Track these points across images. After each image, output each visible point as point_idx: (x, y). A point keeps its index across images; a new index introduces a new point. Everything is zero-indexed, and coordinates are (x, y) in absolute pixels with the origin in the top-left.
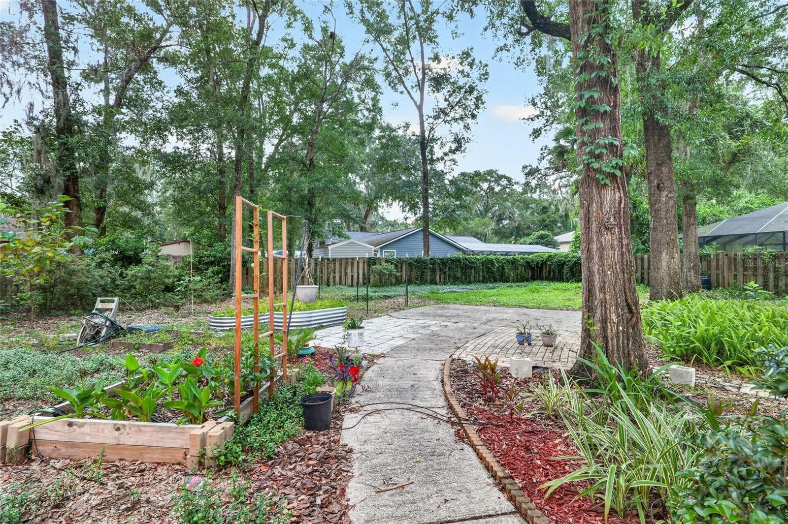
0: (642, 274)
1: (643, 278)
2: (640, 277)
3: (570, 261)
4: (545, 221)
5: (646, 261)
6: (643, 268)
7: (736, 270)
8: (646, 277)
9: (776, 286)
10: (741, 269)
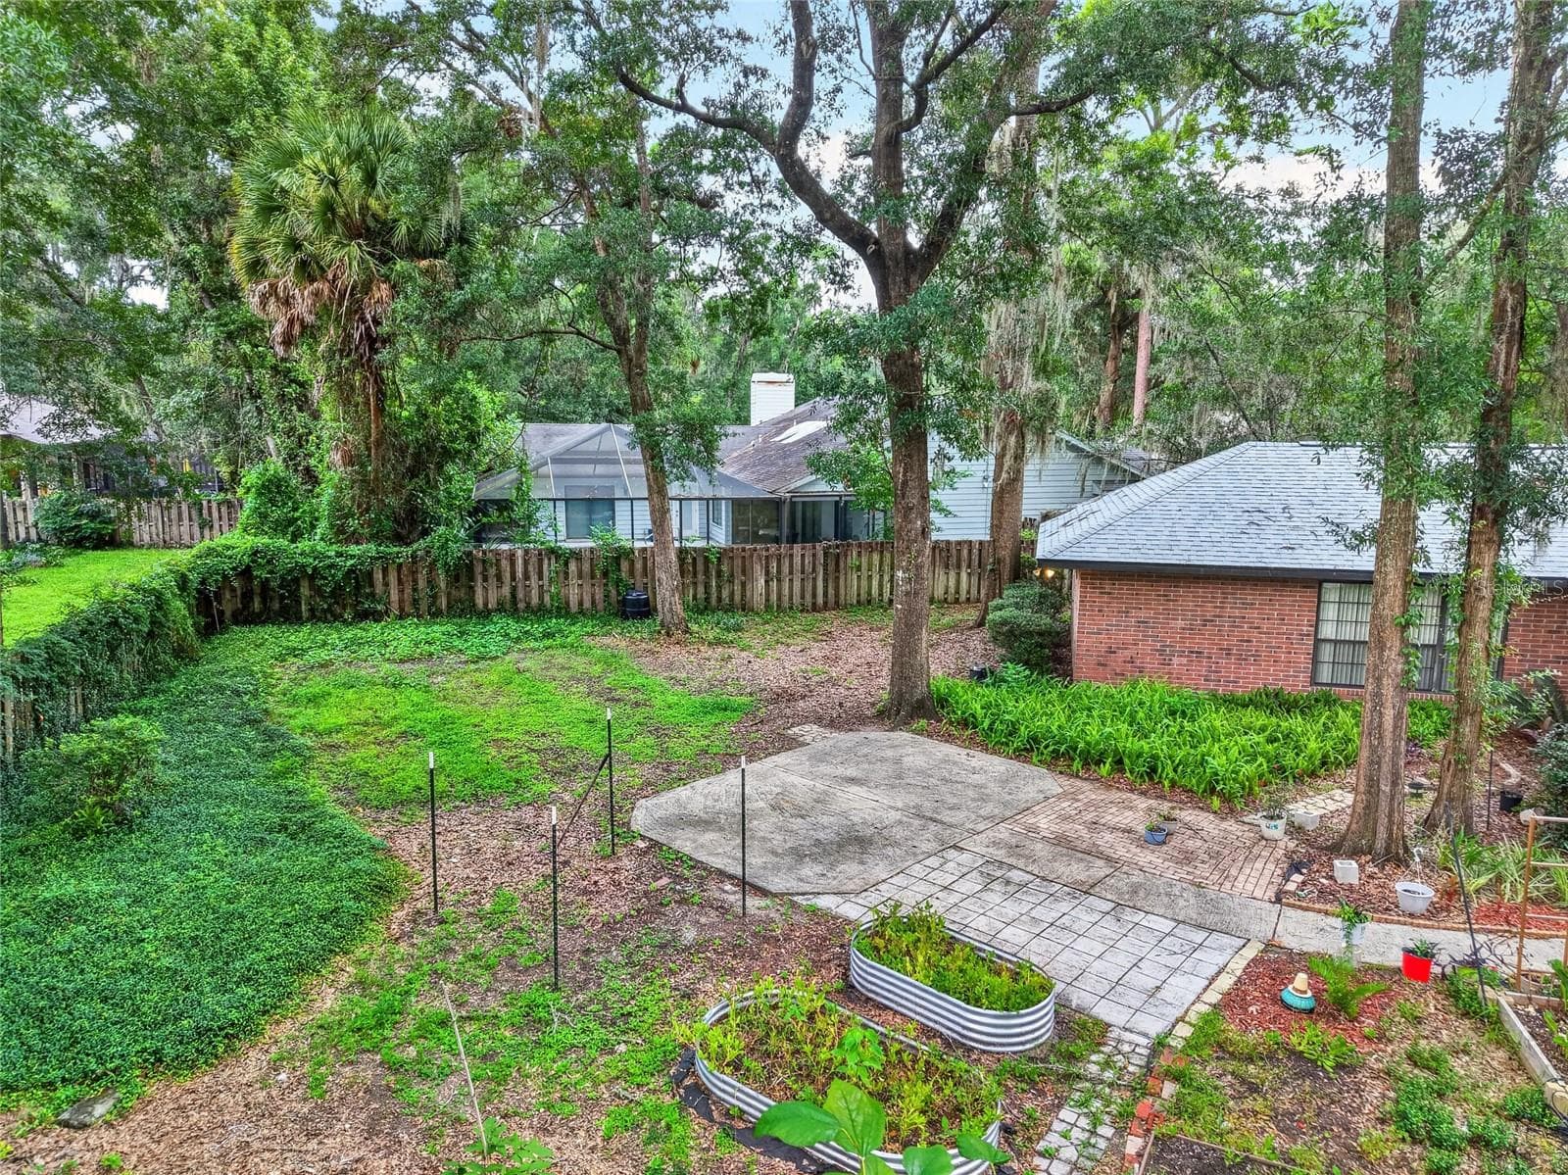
0: (514, 590)
1: (514, 597)
2: (508, 595)
3: (332, 566)
5: (520, 561)
6: (513, 578)
8: (520, 595)
9: (719, 601)
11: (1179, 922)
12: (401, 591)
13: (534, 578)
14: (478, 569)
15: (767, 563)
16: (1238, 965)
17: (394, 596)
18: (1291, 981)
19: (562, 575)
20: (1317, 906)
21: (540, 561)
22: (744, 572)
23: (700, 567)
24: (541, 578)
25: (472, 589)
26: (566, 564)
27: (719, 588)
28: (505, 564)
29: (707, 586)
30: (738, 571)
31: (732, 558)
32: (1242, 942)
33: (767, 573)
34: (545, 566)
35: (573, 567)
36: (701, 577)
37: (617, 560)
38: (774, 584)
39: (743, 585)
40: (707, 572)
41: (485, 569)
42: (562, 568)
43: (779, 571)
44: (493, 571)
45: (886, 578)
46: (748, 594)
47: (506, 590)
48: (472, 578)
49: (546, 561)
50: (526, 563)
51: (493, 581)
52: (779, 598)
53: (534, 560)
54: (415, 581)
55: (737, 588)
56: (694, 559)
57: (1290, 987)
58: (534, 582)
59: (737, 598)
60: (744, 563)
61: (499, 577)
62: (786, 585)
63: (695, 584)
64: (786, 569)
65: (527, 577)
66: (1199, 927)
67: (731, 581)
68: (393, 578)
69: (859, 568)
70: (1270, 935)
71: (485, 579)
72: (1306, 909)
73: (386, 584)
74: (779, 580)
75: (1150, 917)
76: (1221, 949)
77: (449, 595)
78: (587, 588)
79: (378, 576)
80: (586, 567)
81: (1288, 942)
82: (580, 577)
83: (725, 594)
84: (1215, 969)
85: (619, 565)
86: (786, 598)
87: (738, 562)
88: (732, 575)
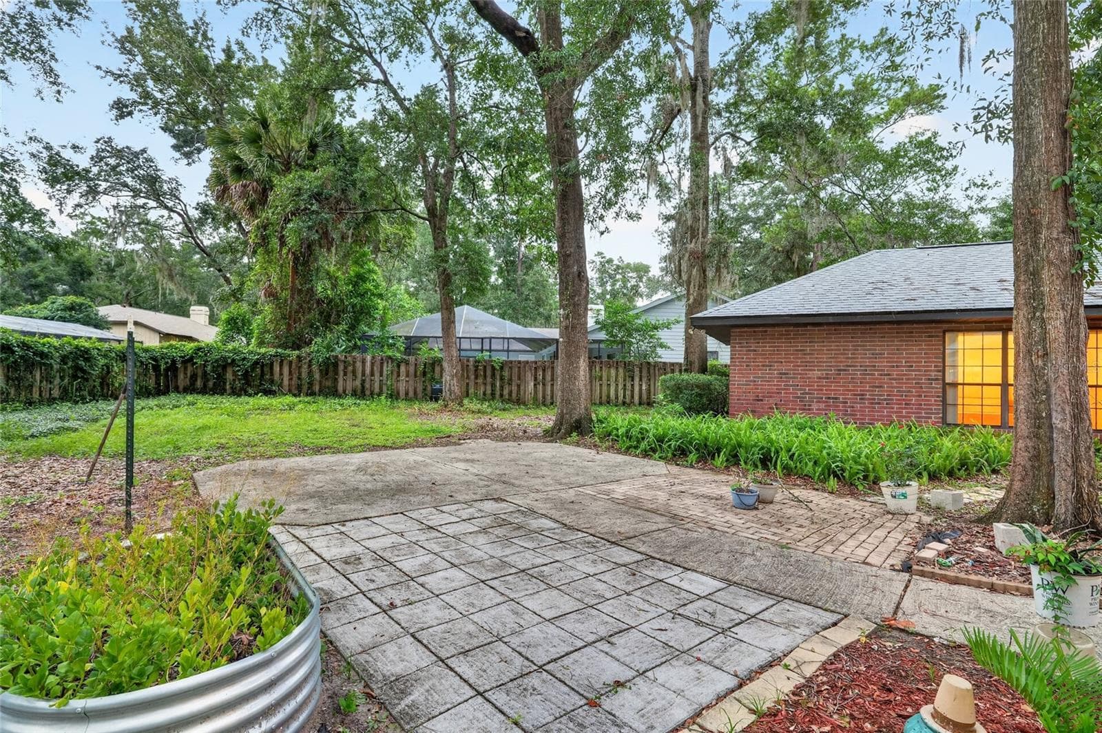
0: (363, 381)
1: (363, 387)
2: (360, 386)
3: (244, 359)
4: (35, 276)
5: (368, 364)
6: (363, 374)
7: (468, 377)
8: (367, 386)
9: (501, 395)
10: (473, 377)
11: (731, 583)
12: (291, 379)
13: (377, 374)
14: (341, 367)
15: (536, 372)
16: (814, 655)
17: (286, 382)
18: (929, 698)
19: (395, 374)
20: (973, 577)
21: (382, 364)
22: (519, 378)
23: (489, 373)
24: (381, 375)
25: (336, 380)
26: (399, 366)
27: (502, 388)
28: (359, 365)
29: (493, 385)
30: (515, 378)
31: (511, 368)
32: (833, 618)
33: (536, 379)
34: (385, 368)
35: (403, 368)
36: (489, 380)
37: (433, 365)
38: (540, 387)
39: (519, 386)
40: (493, 375)
41: (345, 368)
42: (396, 369)
43: (544, 378)
44: (350, 368)
45: (620, 387)
46: (522, 393)
47: (358, 383)
48: (336, 373)
49: (385, 364)
50: (372, 364)
51: (350, 375)
52: (544, 397)
53: (378, 363)
54: (300, 374)
55: (514, 388)
56: (485, 367)
57: (926, 711)
58: (377, 377)
59: (514, 395)
60: (519, 371)
61: (354, 372)
62: (549, 388)
63: (485, 384)
64: (548, 378)
65: (372, 374)
66: (763, 591)
67: (510, 384)
68: (286, 370)
69: (601, 379)
70: (888, 611)
71: (345, 374)
72: (956, 581)
73: (281, 374)
74: (544, 384)
75: (690, 575)
76: (790, 625)
77: (320, 382)
78: (411, 382)
79: (277, 368)
80: (412, 369)
81: (922, 623)
82: (407, 376)
83: (506, 392)
84: (764, 657)
85: (434, 369)
86: (549, 397)
87: (515, 370)
88: (511, 380)
